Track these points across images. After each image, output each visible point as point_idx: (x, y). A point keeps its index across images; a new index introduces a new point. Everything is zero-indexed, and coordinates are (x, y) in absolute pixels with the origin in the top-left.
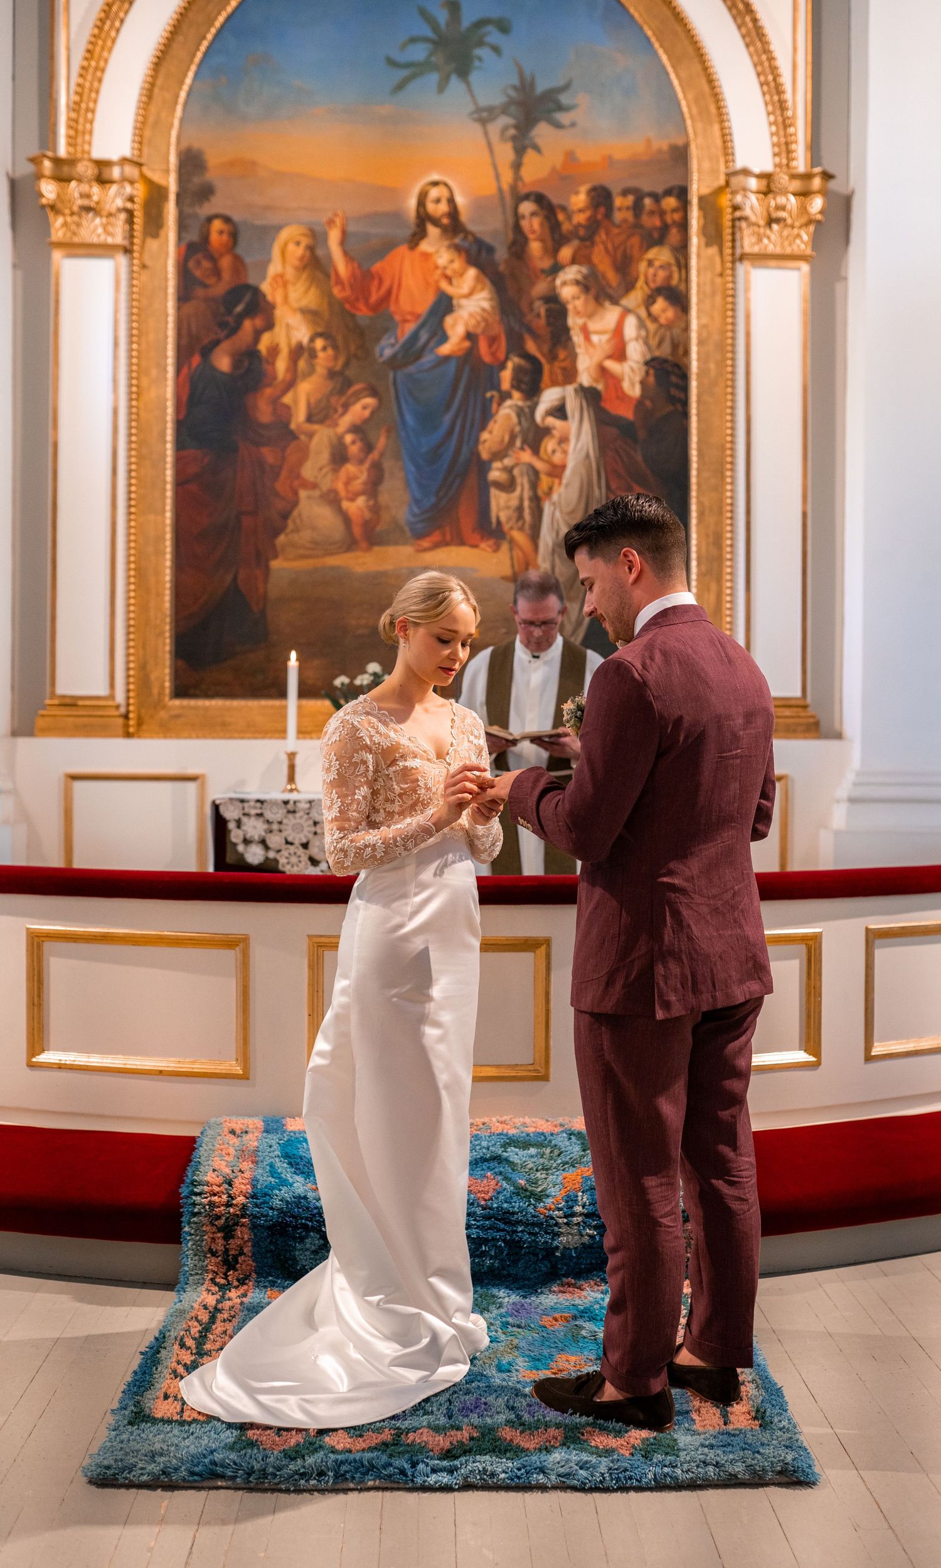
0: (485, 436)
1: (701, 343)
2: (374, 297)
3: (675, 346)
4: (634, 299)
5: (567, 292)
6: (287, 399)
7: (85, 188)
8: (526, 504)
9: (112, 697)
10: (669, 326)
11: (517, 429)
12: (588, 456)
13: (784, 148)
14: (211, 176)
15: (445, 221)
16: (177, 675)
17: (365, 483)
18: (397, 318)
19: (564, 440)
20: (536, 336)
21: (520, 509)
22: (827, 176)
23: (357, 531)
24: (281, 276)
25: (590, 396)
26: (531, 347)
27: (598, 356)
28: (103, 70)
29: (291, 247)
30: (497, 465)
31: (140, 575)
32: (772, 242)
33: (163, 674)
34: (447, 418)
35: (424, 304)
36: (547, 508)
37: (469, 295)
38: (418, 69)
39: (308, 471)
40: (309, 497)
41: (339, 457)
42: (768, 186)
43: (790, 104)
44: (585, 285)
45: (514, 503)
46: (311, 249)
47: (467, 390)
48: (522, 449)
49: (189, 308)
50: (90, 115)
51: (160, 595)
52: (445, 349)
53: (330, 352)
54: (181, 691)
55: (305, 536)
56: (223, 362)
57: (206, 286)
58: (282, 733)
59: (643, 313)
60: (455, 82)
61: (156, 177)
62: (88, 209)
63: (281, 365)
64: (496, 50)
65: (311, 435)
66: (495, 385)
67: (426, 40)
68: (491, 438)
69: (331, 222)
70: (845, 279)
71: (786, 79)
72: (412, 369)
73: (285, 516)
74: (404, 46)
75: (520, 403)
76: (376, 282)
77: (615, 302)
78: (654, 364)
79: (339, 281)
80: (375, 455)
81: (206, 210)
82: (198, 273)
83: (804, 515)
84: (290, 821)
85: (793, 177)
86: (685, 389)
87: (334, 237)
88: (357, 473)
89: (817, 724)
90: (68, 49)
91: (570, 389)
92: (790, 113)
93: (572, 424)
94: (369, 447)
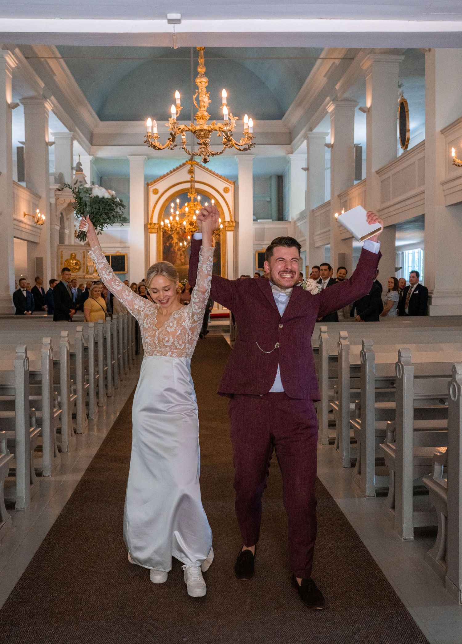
1: (222, 241)
3: (219, 241)
6: (175, 248)
10: (218, 238)
13: (231, 218)
22: (236, 221)
23: (183, 263)
28: (154, 213)
32: (230, 229)
39: (178, 257)
40: (178, 259)
41: (181, 255)
42: (229, 223)
50: (153, 218)
55: (177, 264)
56: (168, 245)
57: (166, 236)
61: (160, 224)
62: (153, 228)
63: (174, 245)
65: (178, 252)
70: (238, 232)
71: (231, 210)
73: (175, 262)
76: (185, 235)
79: (180, 235)
85: (232, 221)
86: (220, 245)
88: (183, 257)
90: (150, 211)
92: (231, 214)
94: (184, 254)
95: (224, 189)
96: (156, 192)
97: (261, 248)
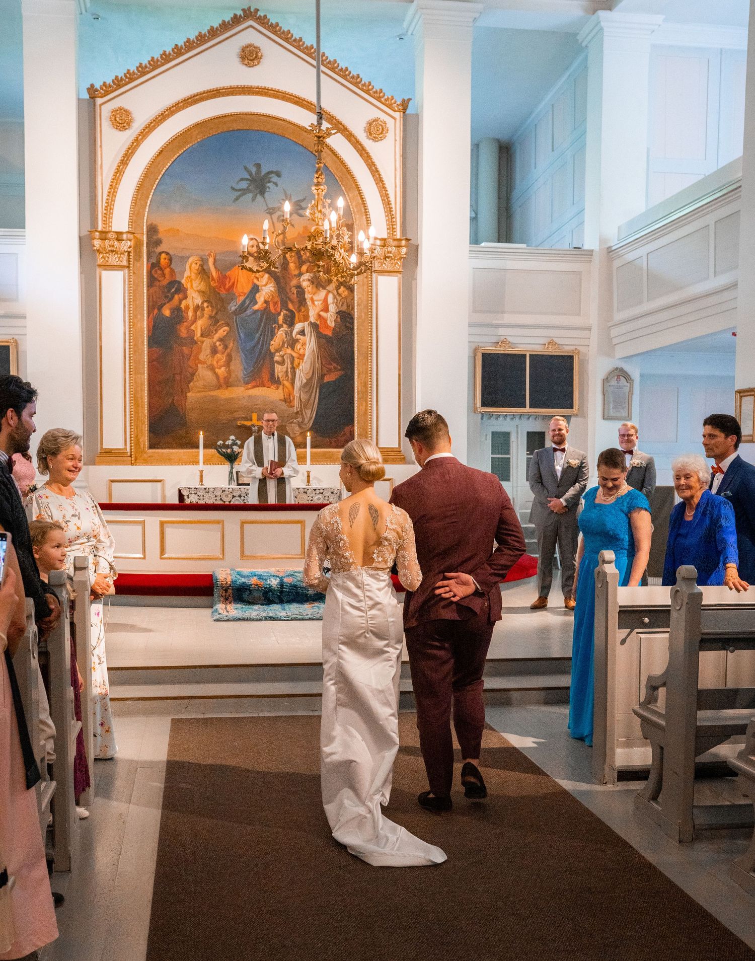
0: (272, 342)
1: (358, 305)
2: (227, 286)
3: (348, 306)
4: (331, 287)
5: (305, 284)
6: (193, 327)
7: (111, 243)
8: (289, 370)
9: (126, 449)
10: (346, 298)
11: (285, 340)
12: (313, 350)
13: (391, 227)
14: (160, 236)
15: (256, 255)
16: (150, 441)
17: (225, 362)
18: (237, 294)
19: (304, 344)
20: (292, 302)
21: (287, 372)
22: (408, 240)
23: (222, 381)
24: (190, 277)
25: (314, 326)
26: (291, 306)
27: (317, 310)
28: (116, 192)
29: (194, 265)
30: (277, 354)
31: (136, 401)
32: (387, 266)
33: (145, 439)
34: (257, 335)
35: (247, 290)
36: (298, 372)
37: (265, 285)
38: (244, 192)
39: (202, 357)
40: (202, 367)
41: (214, 351)
42: (385, 244)
43: (394, 209)
44: (313, 281)
45: (284, 370)
46: (202, 266)
47: (265, 324)
48: (287, 347)
49: (151, 290)
50: (111, 211)
51: (143, 407)
52: (256, 307)
53: (210, 308)
54: (152, 446)
55: (200, 384)
56: (167, 312)
57: (159, 281)
58: (197, 463)
59: (335, 293)
60: (259, 197)
61: (138, 236)
62: (112, 251)
63: (190, 314)
64: (276, 184)
65: (203, 342)
66: (276, 322)
67: (247, 179)
68: (275, 343)
69: (209, 255)
70: (416, 279)
71: (392, 199)
72: (243, 315)
73: (193, 375)
74: (238, 183)
75: (286, 329)
76: (228, 280)
77: (325, 289)
78: (339, 313)
79: (213, 279)
80: (229, 350)
81: (159, 249)
82: (156, 276)
83: (399, 375)
84: (207, 495)
85: (394, 240)
86: (352, 324)
87: (211, 261)
88: (221, 357)
89: (404, 458)
90: (102, 184)
91: (306, 323)
92: (393, 213)
93: (307, 338)
94: (226, 347)
95: (370, 124)
96: (122, 120)
97: (494, 340)
